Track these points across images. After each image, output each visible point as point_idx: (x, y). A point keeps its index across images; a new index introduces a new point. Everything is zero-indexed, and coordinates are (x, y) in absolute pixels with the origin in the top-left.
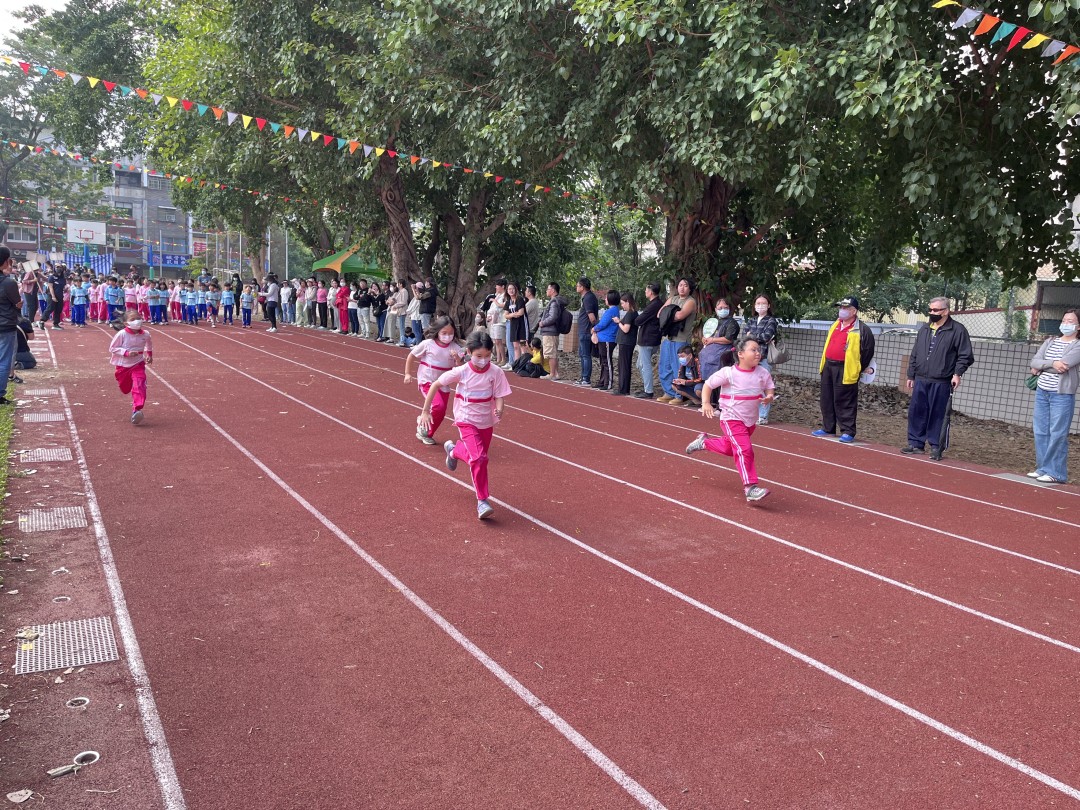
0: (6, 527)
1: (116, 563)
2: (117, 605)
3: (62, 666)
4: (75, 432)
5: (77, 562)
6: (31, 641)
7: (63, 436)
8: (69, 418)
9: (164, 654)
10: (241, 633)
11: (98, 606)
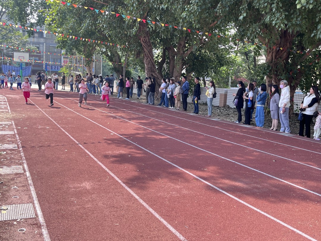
2: (34, 200)
3: (16, 219)
4: (18, 138)
5: (21, 185)
6: (5, 210)
7: (14, 140)
8: (16, 133)
9: (51, 216)
10: (78, 211)
11: (28, 200)
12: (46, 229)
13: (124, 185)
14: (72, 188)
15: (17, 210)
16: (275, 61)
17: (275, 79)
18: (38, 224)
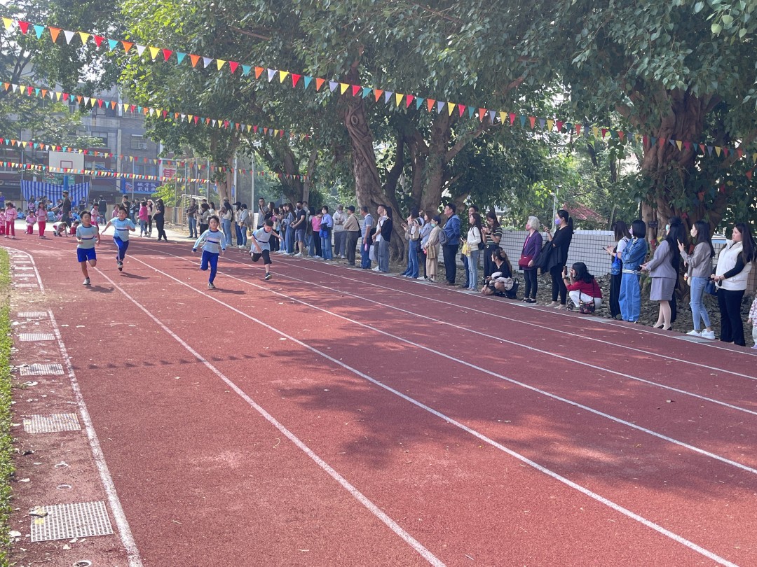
0: (13, 429)
1: (106, 460)
2: (109, 493)
3: (69, 537)
4: (64, 350)
5: (75, 458)
6: (42, 517)
7: (54, 353)
8: (58, 337)
9: (148, 532)
10: (211, 519)
11: (94, 493)
12: (139, 561)
13: (317, 459)
14: (195, 465)
15: (70, 518)
16: (662, 168)
17: (664, 210)
18: (119, 549)
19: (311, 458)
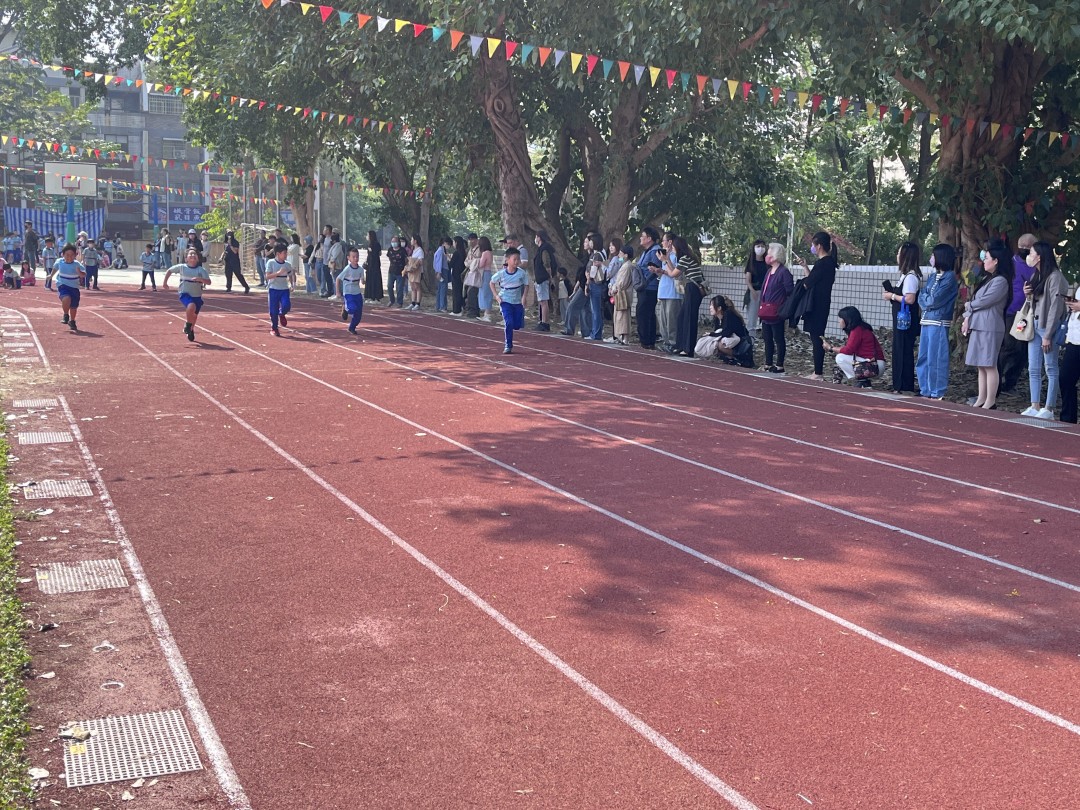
0: (21, 589)
1: (176, 635)
2: (186, 695)
3: (129, 777)
4: (89, 457)
5: (125, 635)
6: (80, 741)
7: (75, 463)
8: (79, 437)
9: (262, 765)
10: (360, 738)
11: (161, 695)
13: (513, 628)
14: (319, 642)
15: (127, 741)
16: (970, 167)
17: (974, 231)
18: (216, 797)
19: (503, 627)
